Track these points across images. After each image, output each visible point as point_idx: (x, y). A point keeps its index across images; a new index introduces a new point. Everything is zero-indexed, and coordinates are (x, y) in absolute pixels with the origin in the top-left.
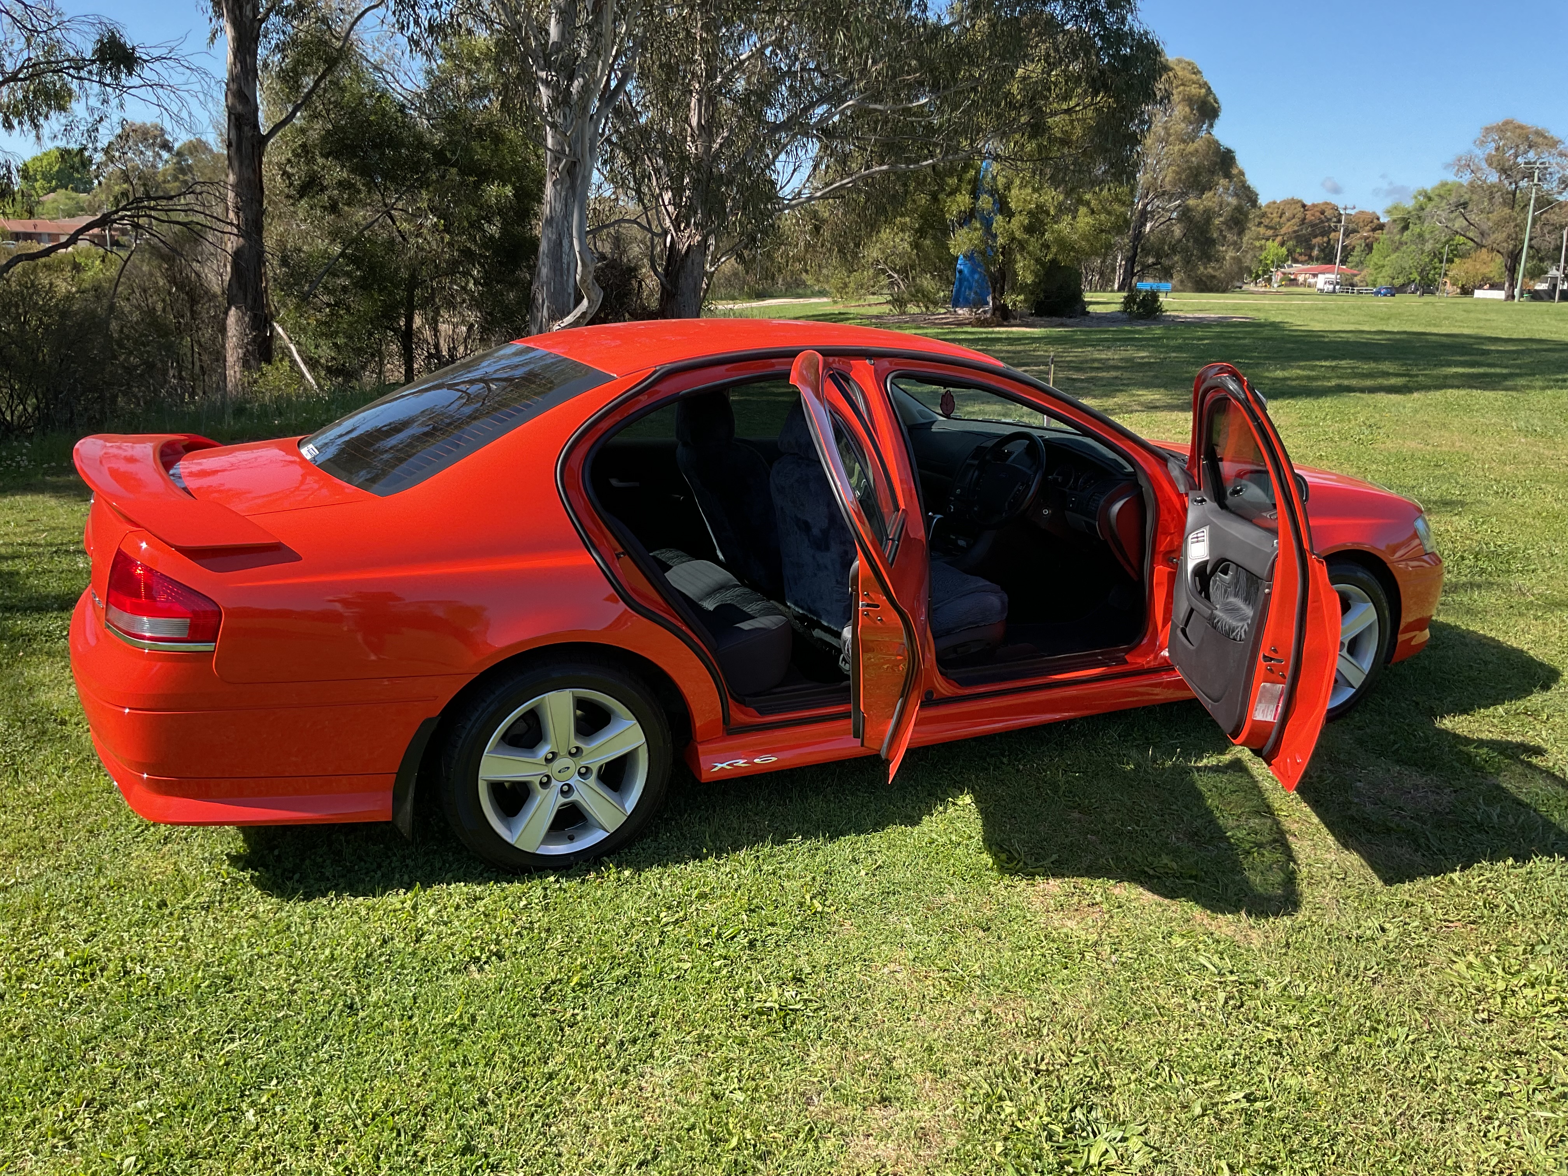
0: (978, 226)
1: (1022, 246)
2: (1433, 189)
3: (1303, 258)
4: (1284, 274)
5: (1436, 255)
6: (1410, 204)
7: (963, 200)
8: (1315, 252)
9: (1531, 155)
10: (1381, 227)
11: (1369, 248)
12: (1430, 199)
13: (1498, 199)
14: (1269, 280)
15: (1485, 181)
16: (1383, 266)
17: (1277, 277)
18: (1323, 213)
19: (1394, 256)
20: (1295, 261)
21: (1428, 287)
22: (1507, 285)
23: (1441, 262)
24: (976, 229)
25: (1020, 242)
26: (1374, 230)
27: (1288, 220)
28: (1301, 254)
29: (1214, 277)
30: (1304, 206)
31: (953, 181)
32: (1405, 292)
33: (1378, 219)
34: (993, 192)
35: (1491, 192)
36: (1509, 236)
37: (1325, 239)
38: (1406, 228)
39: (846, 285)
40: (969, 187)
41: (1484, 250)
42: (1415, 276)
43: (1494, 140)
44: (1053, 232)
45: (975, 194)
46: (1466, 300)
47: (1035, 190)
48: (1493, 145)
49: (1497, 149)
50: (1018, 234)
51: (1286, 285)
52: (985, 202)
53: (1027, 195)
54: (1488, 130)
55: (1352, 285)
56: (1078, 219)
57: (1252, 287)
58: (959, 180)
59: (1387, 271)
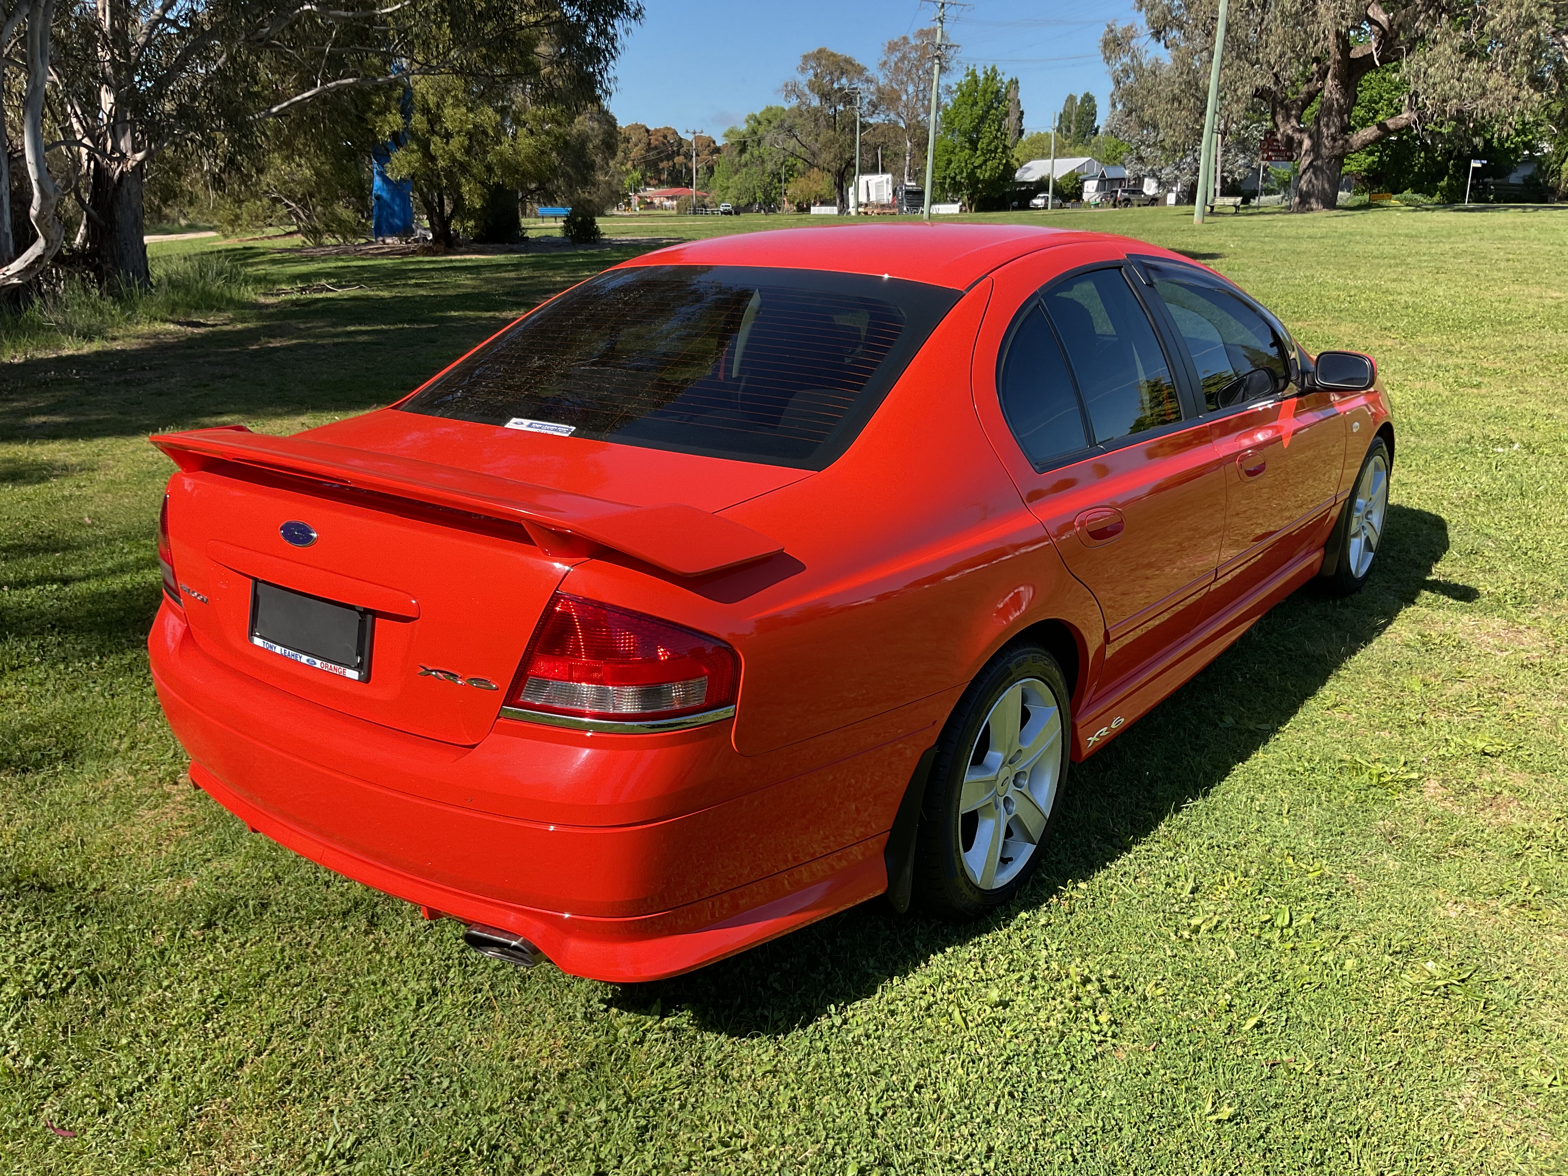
0: (416, 147)
1: (464, 168)
2: (761, 114)
3: (654, 182)
4: (640, 197)
5: (775, 175)
6: (743, 128)
7: (394, 120)
8: (664, 176)
9: (844, 81)
10: (718, 150)
11: (711, 170)
12: (759, 123)
13: (822, 122)
14: (629, 204)
15: (809, 105)
16: (728, 188)
17: (635, 200)
18: (665, 137)
19: (736, 178)
20: (648, 184)
21: (770, 205)
22: (838, 201)
23: (780, 181)
24: (413, 151)
25: (461, 164)
26: (712, 153)
27: (636, 145)
28: (651, 178)
29: (590, 201)
30: (648, 131)
31: (379, 99)
32: (752, 211)
33: (714, 142)
34: (426, 111)
35: (815, 116)
36: (836, 155)
37: (671, 163)
38: (743, 151)
39: (237, 217)
40: (399, 106)
41: (816, 169)
42: (759, 195)
43: (812, 67)
44: (495, 154)
45: (406, 114)
46: (804, 216)
47: (470, 110)
48: (812, 71)
49: (816, 75)
50: (458, 155)
51: (645, 209)
52: (418, 121)
53: (463, 115)
54: (806, 58)
55: (705, 206)
56: (519, 141)
57: (615, 211)
58: (387, 99)
59: (732, 192)
